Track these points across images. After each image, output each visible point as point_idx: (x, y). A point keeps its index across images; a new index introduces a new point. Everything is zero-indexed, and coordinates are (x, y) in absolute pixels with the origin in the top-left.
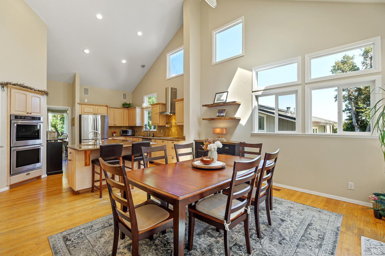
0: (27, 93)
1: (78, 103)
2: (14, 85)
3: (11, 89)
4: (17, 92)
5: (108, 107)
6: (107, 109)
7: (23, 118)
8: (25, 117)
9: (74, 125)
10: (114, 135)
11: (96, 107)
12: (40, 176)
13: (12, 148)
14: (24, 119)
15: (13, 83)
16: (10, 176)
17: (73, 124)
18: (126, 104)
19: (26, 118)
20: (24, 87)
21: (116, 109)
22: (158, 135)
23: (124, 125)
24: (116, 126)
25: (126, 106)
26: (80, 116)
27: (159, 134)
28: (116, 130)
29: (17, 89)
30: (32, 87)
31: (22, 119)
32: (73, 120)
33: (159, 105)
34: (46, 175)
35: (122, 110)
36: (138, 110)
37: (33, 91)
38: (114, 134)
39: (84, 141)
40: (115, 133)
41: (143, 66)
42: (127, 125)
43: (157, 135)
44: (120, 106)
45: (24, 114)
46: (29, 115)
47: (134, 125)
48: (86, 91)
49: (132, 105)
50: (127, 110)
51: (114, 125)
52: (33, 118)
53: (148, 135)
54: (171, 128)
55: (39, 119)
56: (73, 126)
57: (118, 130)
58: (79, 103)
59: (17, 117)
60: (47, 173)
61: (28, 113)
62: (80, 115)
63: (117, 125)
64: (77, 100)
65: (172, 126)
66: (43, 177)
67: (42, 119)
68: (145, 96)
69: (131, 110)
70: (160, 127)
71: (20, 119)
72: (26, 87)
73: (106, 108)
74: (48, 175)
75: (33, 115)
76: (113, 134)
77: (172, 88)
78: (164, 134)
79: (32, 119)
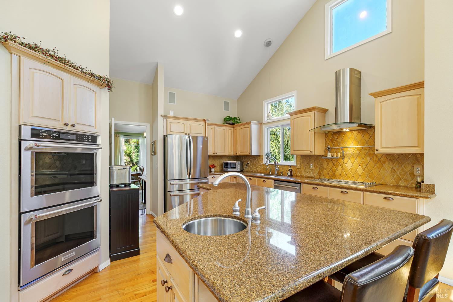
0: (65, 76)
1: (161, 115)
2: (30, 47)
3: (20, 57)
4: (38, 68)
5: (206, 122)
6: (204, 126)
7: (53, 136)
8: (60, 133)
9: (155, 154)
10: (213, 170)
11: (189, 122)
12: (97, 268)
13: (22, 215)
14: (58, 138)
15: (26, 42)
16: (19, 290)
17: (153, 153)
18: (230, 119)
19: (62, 136)
20: (56, 58)
21: (216, 127)
22: (301, 172)
23: (228, 154)
24: (216, 155)
25: (230, 122)
26: (165, 138)
27: (303, 172)
28: (214, 162)
29: (37, 59)
30: (78, 65)
31: (53, 139)
32: (154, 144)
33: (313, 112)
34: (108, 262)
35: (225, 128)
36: (254, 127)
37: (79, 72)
38: (213, 168)
39: (172, 182)
40: (213, 166)
41: (268, 44)
42: (232, 154)
43: (298, 174)
44: (220, 121)
45: (58, 126)
46: (69, 128)
47: (247, 154)
48: (172, 97)
49: (239, 120)
50: (232, 129)
51: (214, 153)
52: (80, 138)
53: (276, 173)
54: (342, 160)
55: (93, 139)
56: (153, 155)
57: (218, 162)
58: (163, 114)
59: (36, 134)
60: (110, 257)
61: (66, 125)
62: (164, 136)
63: (218, 154)
64: (161, 111)
65: (346, 156)
66: (101, 268)
67: (99, 141)
68: (265, 102)
69: (240, 127)
70: (306, 158)
71: (46, 137)
72: (63, 61)
73: (203, 124)
74: (112, 259)
75: (79, 129)
76: (210, 168)
77: (351, 70)
78: (319, 171)
79: (77, 140)
